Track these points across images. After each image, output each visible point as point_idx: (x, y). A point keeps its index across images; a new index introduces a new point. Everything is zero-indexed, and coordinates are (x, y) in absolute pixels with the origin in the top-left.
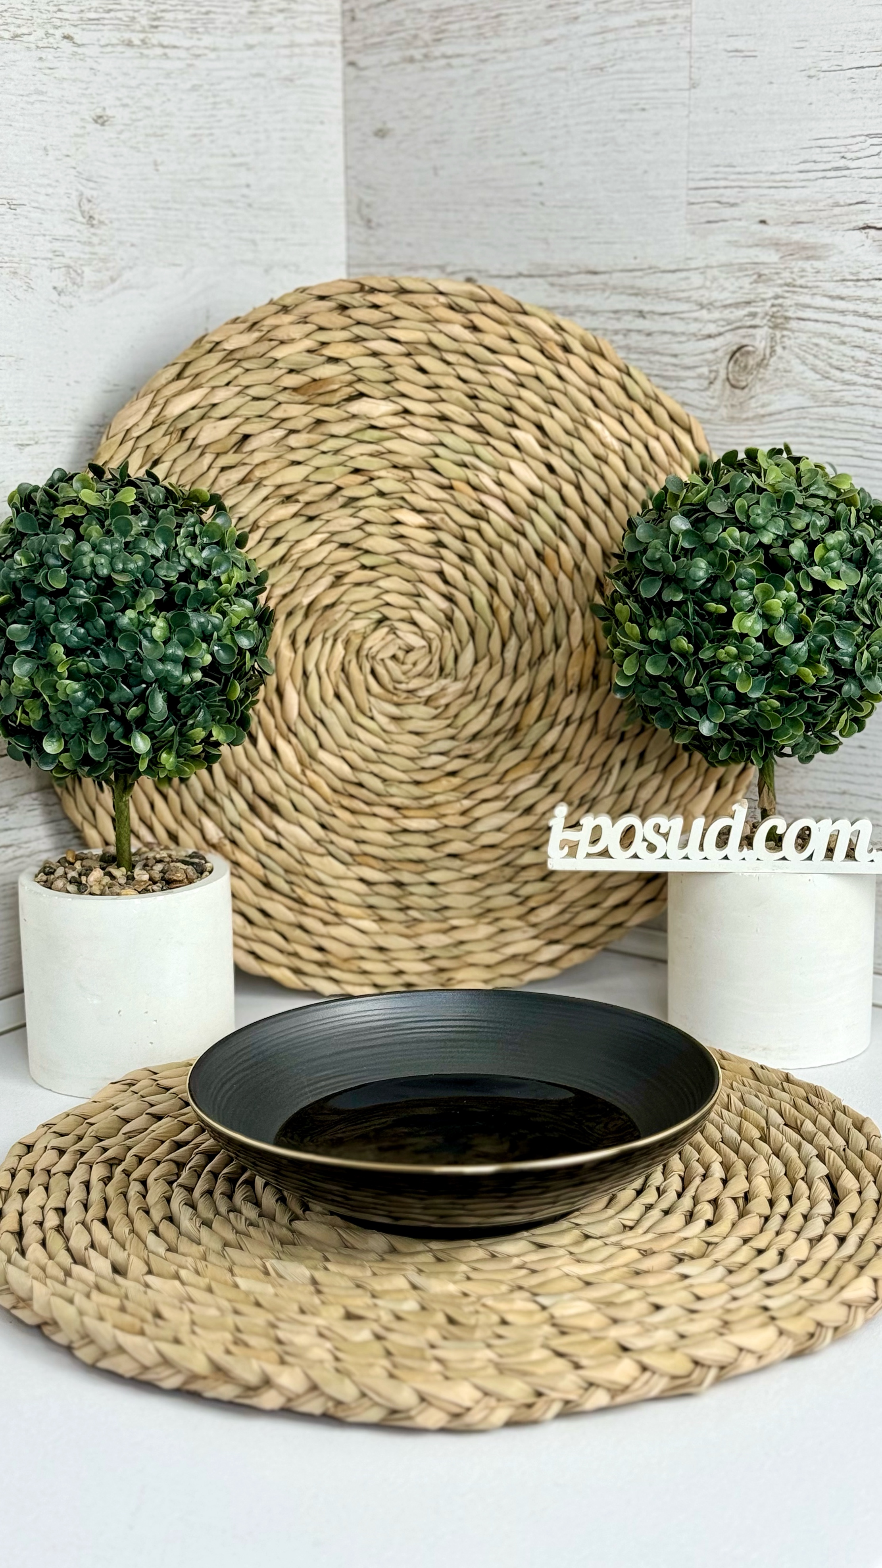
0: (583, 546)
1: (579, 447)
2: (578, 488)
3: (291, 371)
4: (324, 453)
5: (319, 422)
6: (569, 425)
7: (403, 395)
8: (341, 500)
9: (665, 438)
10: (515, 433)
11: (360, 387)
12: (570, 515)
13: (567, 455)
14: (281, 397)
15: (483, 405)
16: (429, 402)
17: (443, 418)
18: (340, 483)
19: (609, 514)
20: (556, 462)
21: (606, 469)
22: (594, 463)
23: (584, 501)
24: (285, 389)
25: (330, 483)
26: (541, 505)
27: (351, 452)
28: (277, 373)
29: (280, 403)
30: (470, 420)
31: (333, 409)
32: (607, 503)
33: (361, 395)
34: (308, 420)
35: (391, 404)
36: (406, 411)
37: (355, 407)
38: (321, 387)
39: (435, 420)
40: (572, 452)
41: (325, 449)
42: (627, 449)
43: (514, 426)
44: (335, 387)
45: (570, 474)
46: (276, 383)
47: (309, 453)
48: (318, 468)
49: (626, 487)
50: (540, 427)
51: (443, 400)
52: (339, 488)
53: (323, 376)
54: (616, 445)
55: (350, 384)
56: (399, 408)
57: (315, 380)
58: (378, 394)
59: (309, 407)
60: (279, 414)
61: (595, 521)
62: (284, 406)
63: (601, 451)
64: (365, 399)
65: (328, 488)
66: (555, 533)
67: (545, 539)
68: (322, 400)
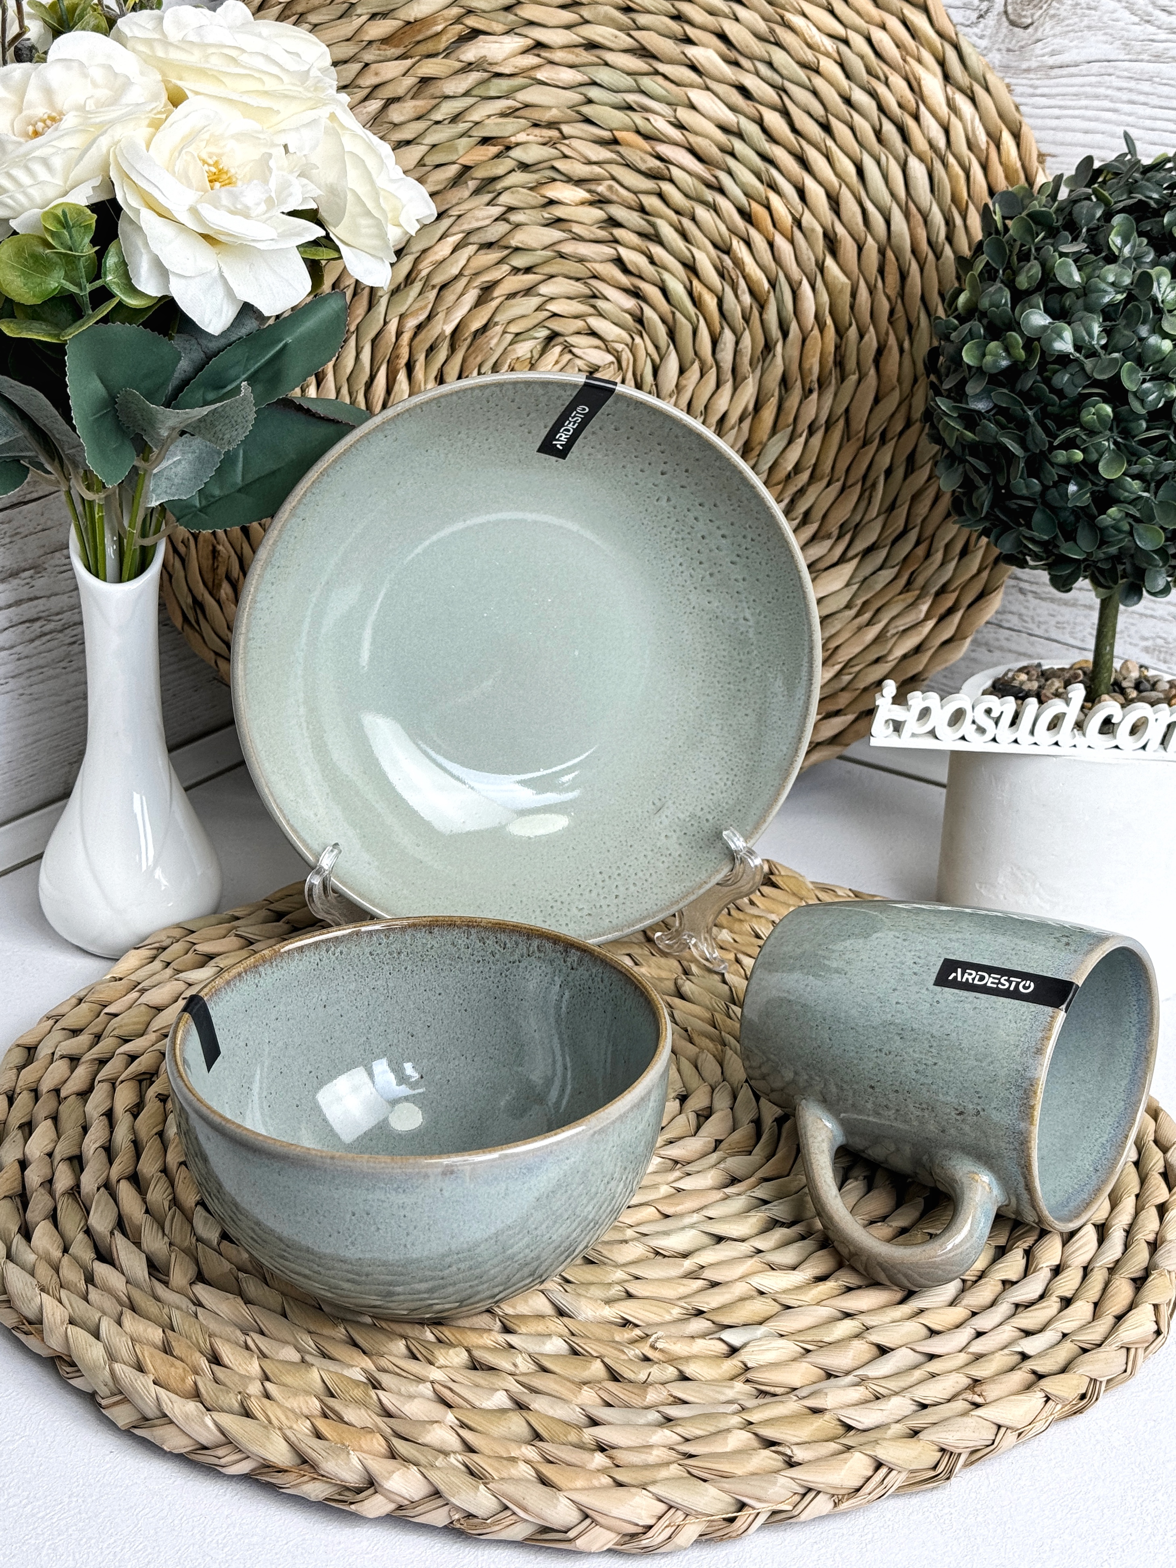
0: (801, 193)
1: (779, 57)
2: (786, 114)
3: (373, 16)
4: (437, 123)
5: (425, 81)
6: (762, 27)
7: (531, 23)
8: (472, 185)
9: (894, 23)
10: (692, 52)
11: (472, 22)
12: (779, 153)
13: (763, 69)
14: (368, 57)
15: (642, 19)
16: (568, 27)
17: (591, 46)
18: (466, 161)
19: (830, 143)
20: (751, 82)
21: (818, 82)
22: (801, 74)
23: (794, 130)
24: (370, 42)
25: (454, 163)
26: (739, 146)
27: (476, 116)
28: (357, 22)
29: (367, 65)
30: (628, 42)
31: (438, 60)
32: (826, 128)
33: (475, 33)
34: (410, 81)
35: (517, 39)
36: (539, 45)
37: (471, 52)
38: (419, 31)
39: (580, 50)
40: (770, 64)
41: (438, 117)
42: (843, 48)
43: (688, 41)
44: (439, 28)
45: (770, 94)
46: (357, 38)
47: (421, 125)
48: (434, 146)
49: (848, 101)
50: (723, 37)
51: (587, 22)
52: (466, 169)
53: (420, 16)
54: (829, 45)
55: (458, 20)
56: (530, 42)
57: (409, 23)
58: (498, 28)
59: (409, 62)
60: (369, 80)
61: (813, 155)
62: (373, 66)
63: (809, 56)
64: (482, 37)
65: (453, 170)
66: (762, 181)
67: (750, 191)
68: (424, 49)
